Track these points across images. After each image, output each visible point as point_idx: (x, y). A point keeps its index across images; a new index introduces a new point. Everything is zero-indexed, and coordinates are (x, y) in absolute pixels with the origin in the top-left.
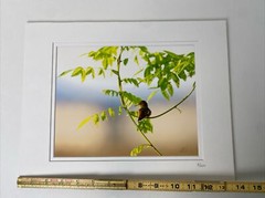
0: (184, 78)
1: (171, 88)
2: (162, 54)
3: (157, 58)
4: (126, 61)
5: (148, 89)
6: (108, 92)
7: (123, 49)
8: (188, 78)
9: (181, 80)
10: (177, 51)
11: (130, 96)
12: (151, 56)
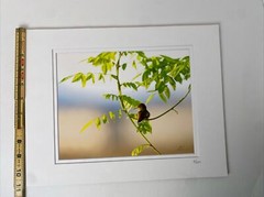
0: (180, 81)
1: (168, 90)
2: (158, 59)
3: (154, 62)
4: (124, 66)
5: (147, 93)
6: (108, 96)
7: (121, 54)
8: (184, 81)
9: (177, 83)
10: (173, 56)
11: (129, 100)
12: (148, 60)
